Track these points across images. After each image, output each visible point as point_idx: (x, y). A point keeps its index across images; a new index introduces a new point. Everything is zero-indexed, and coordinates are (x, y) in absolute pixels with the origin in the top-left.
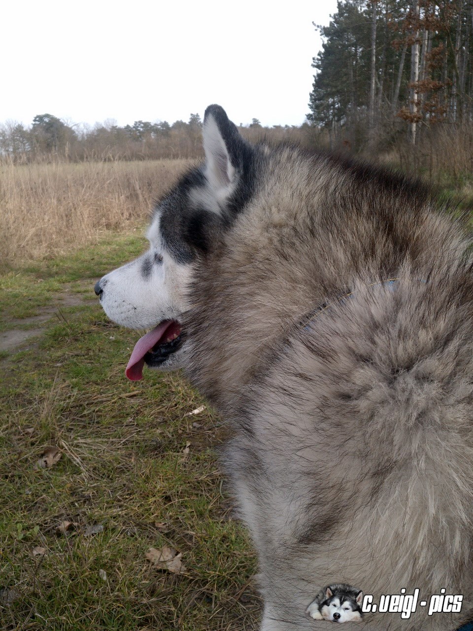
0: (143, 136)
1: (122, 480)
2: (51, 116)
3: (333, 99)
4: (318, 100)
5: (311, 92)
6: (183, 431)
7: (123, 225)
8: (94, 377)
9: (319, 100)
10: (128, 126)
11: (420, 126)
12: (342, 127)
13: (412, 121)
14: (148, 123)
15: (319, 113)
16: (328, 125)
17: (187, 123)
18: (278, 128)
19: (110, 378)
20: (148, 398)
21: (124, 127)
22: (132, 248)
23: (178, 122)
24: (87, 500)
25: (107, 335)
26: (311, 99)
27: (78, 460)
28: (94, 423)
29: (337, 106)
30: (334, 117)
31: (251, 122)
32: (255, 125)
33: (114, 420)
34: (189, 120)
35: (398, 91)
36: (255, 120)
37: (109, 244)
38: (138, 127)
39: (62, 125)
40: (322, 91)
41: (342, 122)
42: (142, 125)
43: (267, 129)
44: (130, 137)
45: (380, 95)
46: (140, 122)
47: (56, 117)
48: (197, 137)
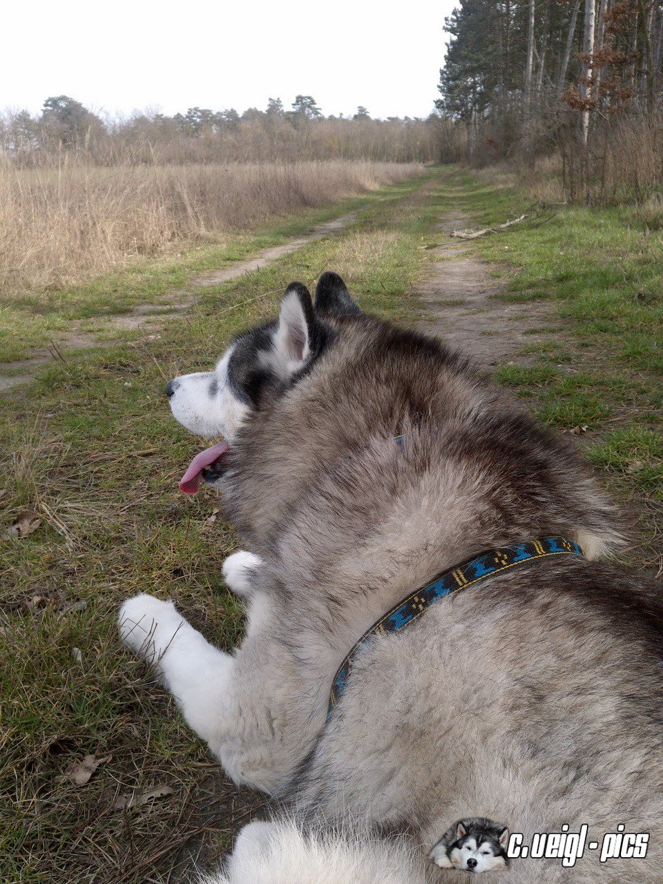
0: (201, 130)
1: (117, 551)
2: (68, 98)
3: (474, 78)
4: (452, 80)
5: (442, 69)
6: (210, 495)
7: (163, 248)
8: (96, 431)
9: (454, 79)
10: (179, 114)
11: (595, 118)
12: (485, 119)
13: (583, 108)
14: (208, 110)
15: (453, 99)
16: (466, 116)
17: (264, 112)
18: (393, 120)
19: (119, 433)
20: (168, 457)
21: (173, 117)
22: (171, 278)
23: (250, 110)
24: (71, 573)
25: (120, 382)
26: (442, 79)
27: (63, 529)
28: (90, 485)
29: (478, 89)
30: (474, 104)
31: (356, 112)
32: (362, 116)
33: (119, 483)
34: (267, 108)
35: (565, 67)
36: (361, 109)
37: (140, 272)
38: (193, 116)
39: (85, 112)
40: (457, 67)
41: (486, 112)
42: (199, 114)
43: (378, 121)
44: (182, 132)
45: (541, 73)
46: (196, 109)
47: (76, 100)
48: (277, 132)
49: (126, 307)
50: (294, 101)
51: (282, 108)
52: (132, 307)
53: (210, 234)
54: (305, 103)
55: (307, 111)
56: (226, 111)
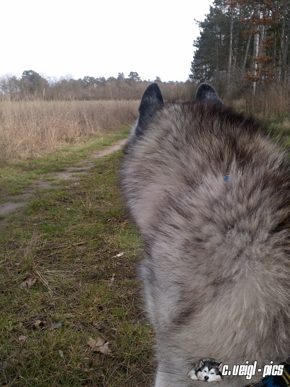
0: (90, 86)
1: (73, 296)
2: (33, 71)
3: (206, 66)
4: (196, 66)
5: (192, 61)
6: (111, 267)
7: (76, 140)
8: (57, 233)
10: (80, 79)
11: (258, 84)
13: (253, 81)
14: (93, 77)
15: (197, 74)
17: (116, 78)
18: (171, 83)
19: (67, 233)
20: (89, 246)
21: (78, 80)
22: (81, 154)
23: (111, 77)
24: (52, 308)
25: (65, 207)
26: (192, 66)
27: (46, 283)
28: (56, 260)
29: (208, 70)
30: (206, 77)
31: (155, 79)
32: (158, 80)
33: (68, 259)
35: (245, 62)
36: (158, 78)
37: (67, 151)
38: (86, 80)
39: (40, 77)
40: (199, 61)
42: (89, 79)
43: (165, 83)
44: (82, 86)
45: (234, 64)
46: (88, 77)
47: (36, 72)
48: (122, 87)
49: (63, 168)
50: (129, 74)
51: (124, 77)
52: (65, 168)
53: (96, 133)
54: (134, 75)
55: (135, 78)
56: (100, 78)
